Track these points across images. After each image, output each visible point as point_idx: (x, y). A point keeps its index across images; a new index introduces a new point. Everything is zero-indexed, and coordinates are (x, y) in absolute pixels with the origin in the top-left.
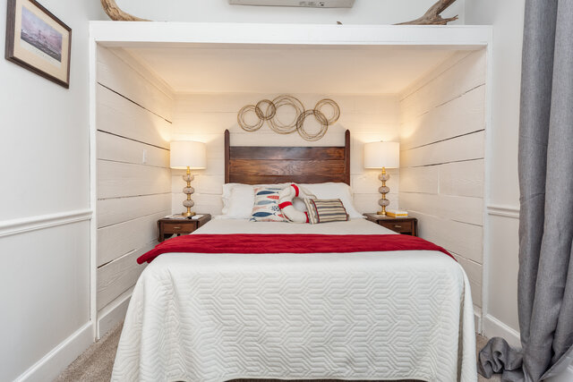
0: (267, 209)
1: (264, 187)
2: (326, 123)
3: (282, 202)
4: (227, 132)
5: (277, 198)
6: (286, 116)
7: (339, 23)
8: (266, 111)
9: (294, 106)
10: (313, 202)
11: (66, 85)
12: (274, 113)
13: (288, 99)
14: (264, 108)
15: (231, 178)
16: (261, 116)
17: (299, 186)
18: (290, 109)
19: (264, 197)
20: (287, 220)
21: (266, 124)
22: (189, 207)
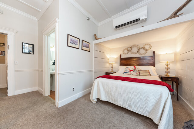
0: (127, 71)
1: (127, 67)
2: (147, 50)
3: (130, 70)
4: (120, 55)
5: (129, 69)
6: (135, 50)
7: (142, 26)
8: (130, 49)
9: (137, 47)
10: (139, 71)
11: (89, 51)
12: (131, 50)
13: (135, 46)
14: (129, 49)
15: (121, 65)
16: (128, 51)
17: (136, 66)
18: (136, 48)
19: (127, 69)
20: (131, 74)
21: (129, 52)
22: (112, 70)
